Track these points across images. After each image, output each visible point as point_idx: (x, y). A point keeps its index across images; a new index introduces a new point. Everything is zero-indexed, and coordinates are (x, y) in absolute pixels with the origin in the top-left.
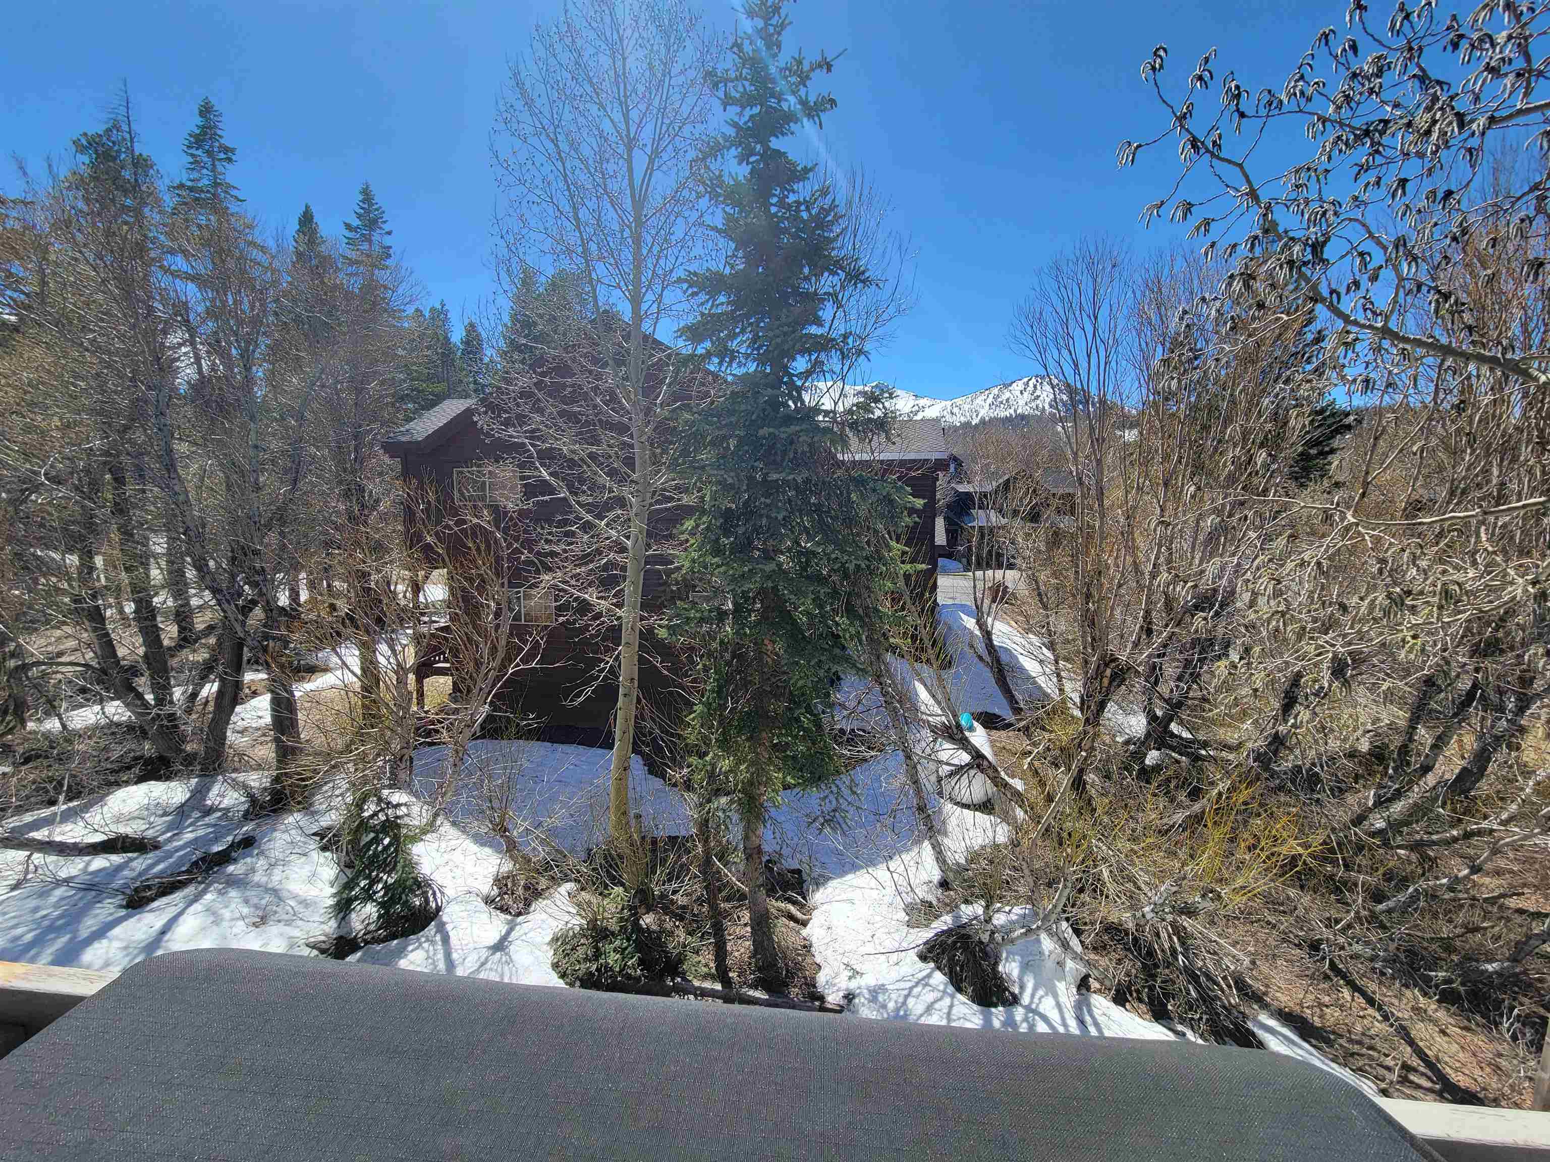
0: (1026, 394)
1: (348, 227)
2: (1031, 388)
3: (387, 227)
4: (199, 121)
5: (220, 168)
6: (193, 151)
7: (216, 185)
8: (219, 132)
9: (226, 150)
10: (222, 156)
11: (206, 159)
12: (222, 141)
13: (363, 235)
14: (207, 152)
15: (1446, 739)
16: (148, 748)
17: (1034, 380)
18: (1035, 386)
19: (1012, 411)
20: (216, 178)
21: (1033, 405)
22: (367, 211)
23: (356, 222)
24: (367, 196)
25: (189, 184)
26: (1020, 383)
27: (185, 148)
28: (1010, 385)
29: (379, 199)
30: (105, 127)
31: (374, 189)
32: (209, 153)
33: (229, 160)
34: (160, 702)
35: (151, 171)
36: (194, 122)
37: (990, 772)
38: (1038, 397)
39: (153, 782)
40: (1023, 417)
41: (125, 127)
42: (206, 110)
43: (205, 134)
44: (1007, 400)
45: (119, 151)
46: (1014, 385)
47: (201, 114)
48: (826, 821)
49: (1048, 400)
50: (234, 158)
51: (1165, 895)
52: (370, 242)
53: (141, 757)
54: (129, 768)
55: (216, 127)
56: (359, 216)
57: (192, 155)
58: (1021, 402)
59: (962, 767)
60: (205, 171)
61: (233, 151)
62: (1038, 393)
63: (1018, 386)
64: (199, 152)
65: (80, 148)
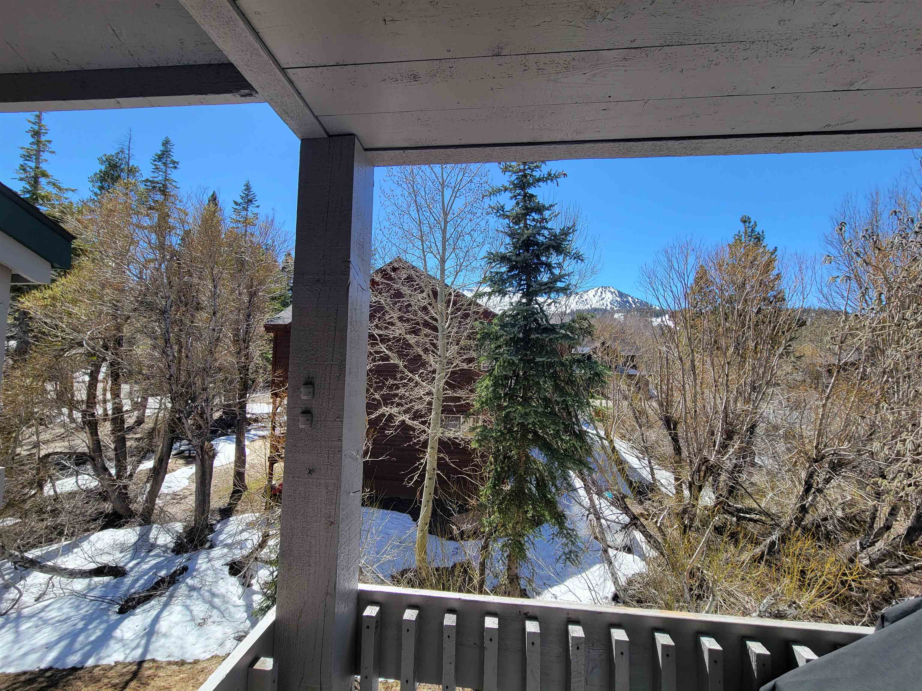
0: (596, 297)
1: (236, 203)
2: (599, 293)
3: (257, 204)
4: (162, 148)
5: (169, 172)
6: (156, 163)
7: (166, 180)
8: (171, 154)
9: (174, 162)
10: (172, 165)
11: (162, 167)
12: (172, 158)
13: (244, 207)
14: (164, 163)
15: (897, 510)
16: (108, 507)
17: (601, 289)
18: (602, 293)
19: (589, 306)
20: (166, 176)
21: (601, 303)
22: (247, 195)
23: (240, 201)
24: (248, 188)
25: (151, 179)
26: (593, 291)
27: (152, 161)
28: (587, 291)
29: (254, 190)
30: (116, 152)
31: (251, 184)
32: (165, 164)
33: (176, 167)
34: (119, 476)
35: (137, 174)
36: (159, 149)
37: (641, 527)
38: (604, 298)
39: (111, 529)
40: (595, 310)
41: (127, 152)
42: (166, 143)
43: (164, 154)
44: (586, 300)
45: (121, 164)
46: (590, 292)
47: (164, 144)
48: (567, 558)
49: (609, 300)
50: (178, 166)
51: (767, 605)
52: (247, 210)
53: (102, 513)
54: (95, 520)
55: (170, 151)
56: (242, 198)
57: (155, 165)
58: (594, 301)
59: (626, 525)
60: (161, 173)
61: (178, 163)
62: (604, 295)
63: (591, 293)
64: (160, 163)
65: (102, 162)
